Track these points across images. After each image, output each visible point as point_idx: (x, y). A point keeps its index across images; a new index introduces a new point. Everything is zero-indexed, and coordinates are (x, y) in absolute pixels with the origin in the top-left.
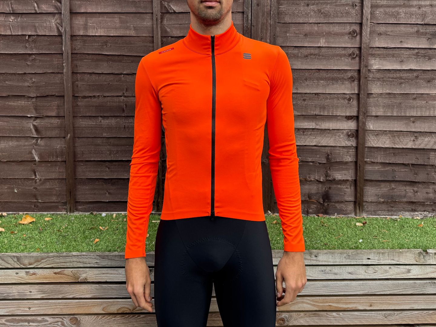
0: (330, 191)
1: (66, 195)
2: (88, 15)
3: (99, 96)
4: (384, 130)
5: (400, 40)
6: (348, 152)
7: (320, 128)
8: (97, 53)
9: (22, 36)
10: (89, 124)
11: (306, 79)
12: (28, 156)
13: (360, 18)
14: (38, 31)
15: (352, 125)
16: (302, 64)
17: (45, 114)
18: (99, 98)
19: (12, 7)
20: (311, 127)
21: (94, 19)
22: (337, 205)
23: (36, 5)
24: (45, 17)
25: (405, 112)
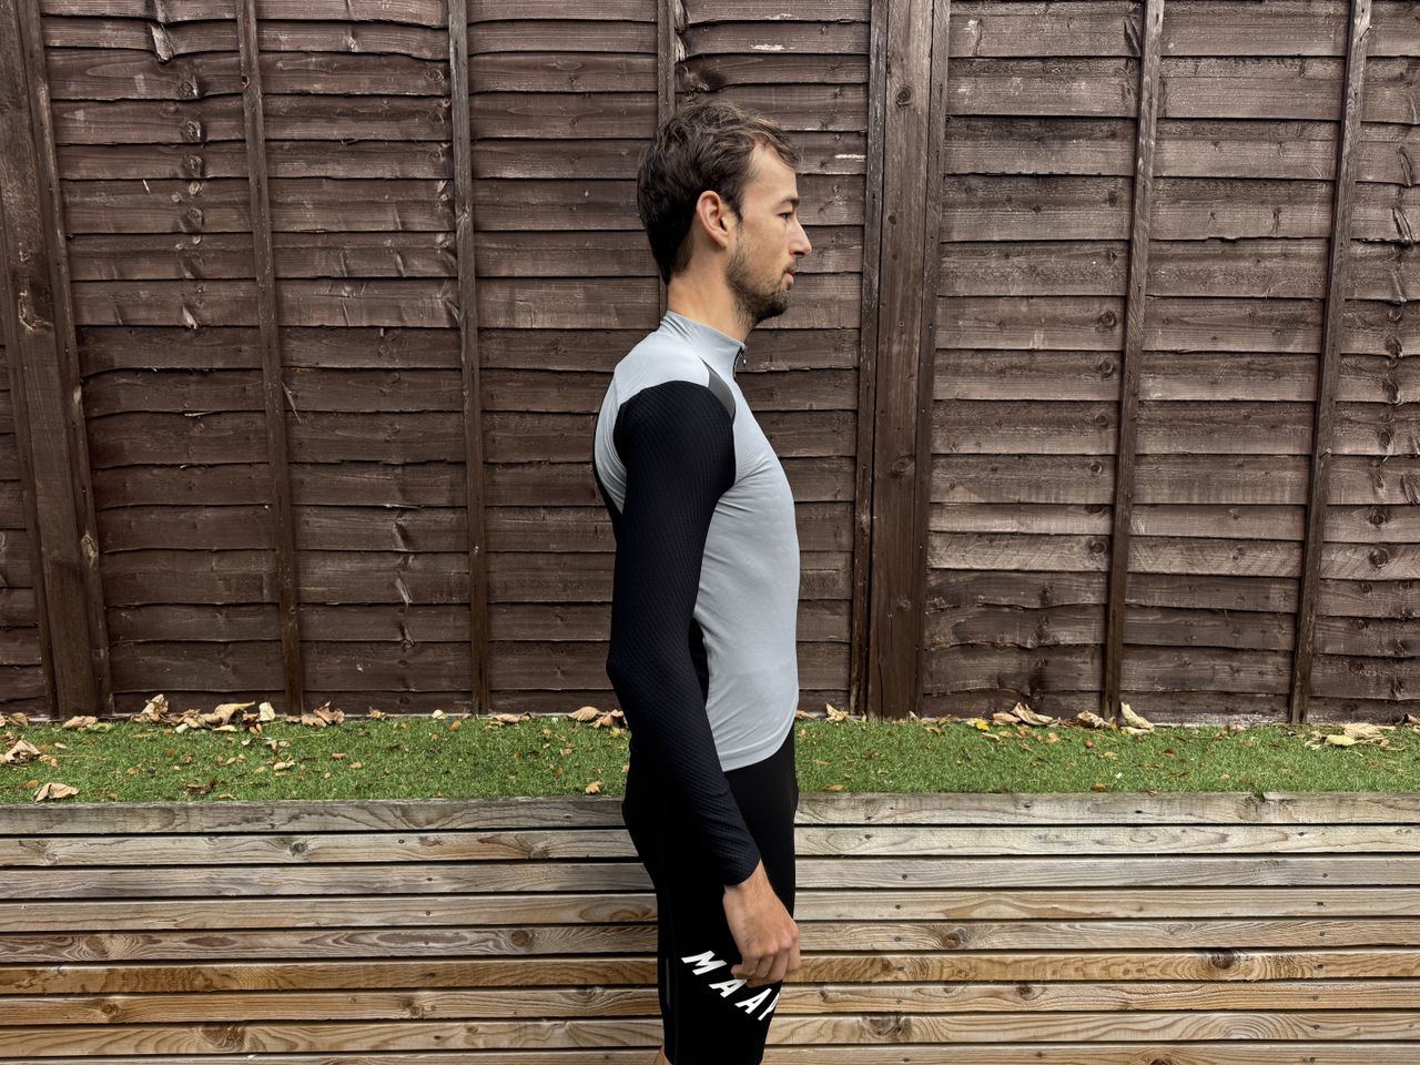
0: (1049, 670)
1: (470, 676)
2: (516, 283)
3: (540, 462)
4: (1170, 534)
5: (1212, 336)
6: (1088, 584)
7: (1028, 531)
8: (536, 367)
9: (370, 330)
10: (517, 524)
11: (999, 424)
12: (386, 592)
13: (1123, 287)
14: (406, 318)
15: (1100, 525)
16: (991, 389)
17: (424, 502)
18: (539, 468)
19: (346, 265)
20: (1008, 530)
21: (529, 293)
22: (1061, 699)
23: (399, 259)
24: (418, 288)
25: (1217, 495)
